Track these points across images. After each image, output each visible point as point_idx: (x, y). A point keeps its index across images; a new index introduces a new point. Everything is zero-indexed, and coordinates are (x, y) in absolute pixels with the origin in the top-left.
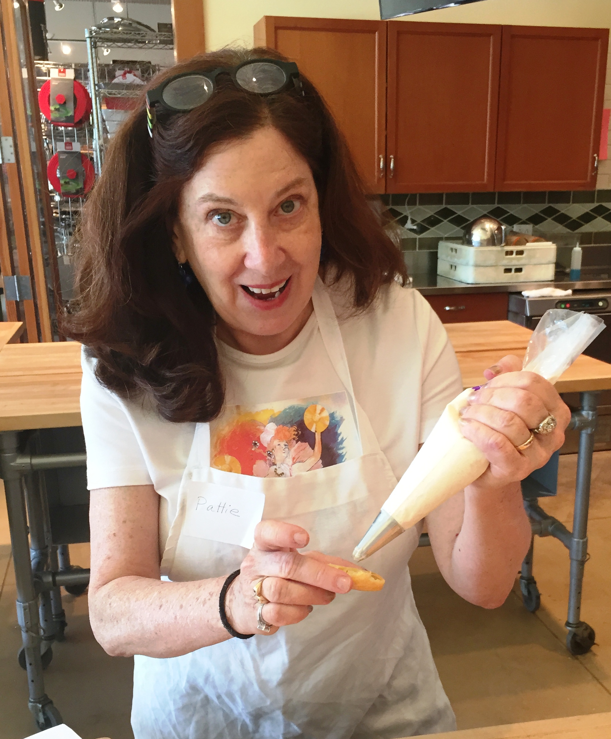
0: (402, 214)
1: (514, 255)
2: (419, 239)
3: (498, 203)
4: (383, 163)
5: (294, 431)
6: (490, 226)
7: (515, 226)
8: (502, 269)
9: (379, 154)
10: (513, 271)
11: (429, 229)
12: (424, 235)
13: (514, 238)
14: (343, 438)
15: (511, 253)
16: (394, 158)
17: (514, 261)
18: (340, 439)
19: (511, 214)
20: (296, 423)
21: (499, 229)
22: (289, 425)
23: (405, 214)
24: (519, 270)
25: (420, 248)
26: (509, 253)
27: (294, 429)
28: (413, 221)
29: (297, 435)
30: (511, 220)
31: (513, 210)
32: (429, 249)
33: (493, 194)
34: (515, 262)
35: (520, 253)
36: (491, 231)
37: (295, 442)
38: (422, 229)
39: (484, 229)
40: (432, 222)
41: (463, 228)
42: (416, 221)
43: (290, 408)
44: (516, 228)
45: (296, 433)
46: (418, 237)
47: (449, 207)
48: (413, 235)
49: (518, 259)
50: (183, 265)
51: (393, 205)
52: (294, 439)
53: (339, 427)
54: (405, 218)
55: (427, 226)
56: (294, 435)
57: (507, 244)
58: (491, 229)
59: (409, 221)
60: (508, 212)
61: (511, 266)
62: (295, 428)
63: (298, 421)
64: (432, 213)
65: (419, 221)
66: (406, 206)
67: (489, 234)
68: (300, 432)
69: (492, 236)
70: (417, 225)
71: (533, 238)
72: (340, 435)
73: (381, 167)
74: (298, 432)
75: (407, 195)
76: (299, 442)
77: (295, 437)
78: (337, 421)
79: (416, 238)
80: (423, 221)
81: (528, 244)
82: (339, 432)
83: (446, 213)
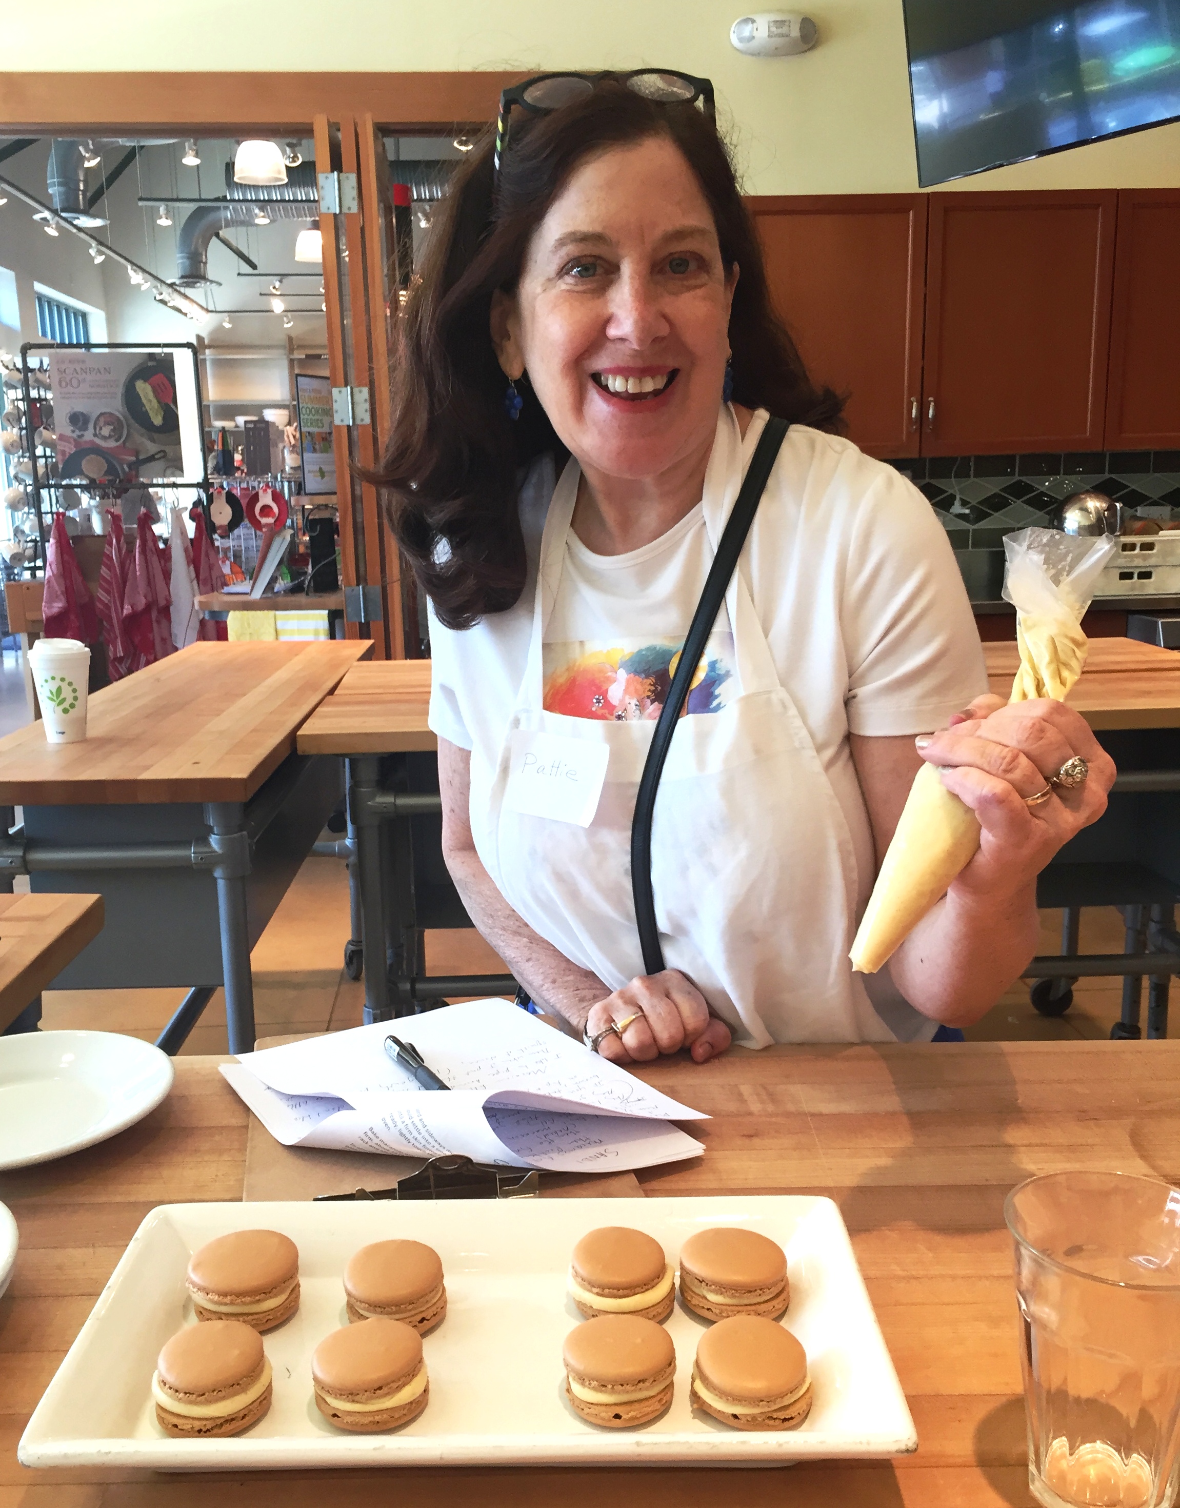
0: (947, 492)
1: (1137, 551)
2: (974, 530)
3: (1110, 472)
4: (917, 411)
5: (650, 684)
6: (1094, 504)
7: (1139, 508)
8: (1117, 573)
9: (910, 396)
10: (1136, 576)
11: (991, 515)
12: (983, 525)
13: (1138, 525)
14: (720, 704)
15: (1132, 547)
16: (935, 401)
17: (1136, 560)
18: (715, 703)
19: (1133, 490)
20: (655, 673)
21: (1111, 508)
22: (643, 676)
23: (950, 491)
24: (1146, 575)
25: (975, 545)
26: (1128, 547)
27: (649, 681)
28: (964, 503)
29: (653, 692)
30: (1133, 500)
31: (1136, 482)
32: (989, 547)
33: (1101, 455)
34: (1138, 562)
35: (1149, 546)
36: (1097, 511)
37: (649, 701)
38: (979, 515)
39: (1084, 510)
40: (996, 503)
41: (1048, 513)
42: (969, 503)
43: (648, 649)
44: (1140, 511)
45: (653, 688)
46: (971, 527)
47: (1024, 479)
48: (964, 525)
49: (1145, 558)
50: (515, 381)
51: (931, 478)
52: (648, 697)
53: (719, 685)
54: (952, 498)
55: (989, 511)
56: (649, 691)
57: (1124, 534)
58: (1096, 508)
59: (957, 503)
60: (1129, 487)
61: (1132, 567)
62: (651, 680)
63: (657, 671)
64: (996, 490)
65: (974, 503)
66: (953, 479)
67: (1093, 517)
68: (659, 688)
69: (1099, 519)
70: (971, 508)
71: (1171, 524)
72: (717, 697)
73: (913, 416)
74: (656, 688)
75: (954, 459)
76: (656, 703)
77: (649, 694)
78: (719, 675)
79: (969, 530)
80: (980, 503)
81: (1161, 533)
82: (717, 692)
83: (1019, 490)
